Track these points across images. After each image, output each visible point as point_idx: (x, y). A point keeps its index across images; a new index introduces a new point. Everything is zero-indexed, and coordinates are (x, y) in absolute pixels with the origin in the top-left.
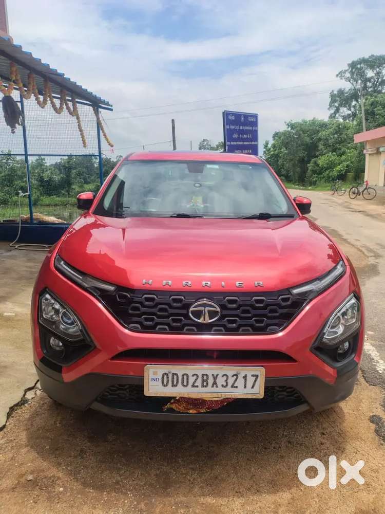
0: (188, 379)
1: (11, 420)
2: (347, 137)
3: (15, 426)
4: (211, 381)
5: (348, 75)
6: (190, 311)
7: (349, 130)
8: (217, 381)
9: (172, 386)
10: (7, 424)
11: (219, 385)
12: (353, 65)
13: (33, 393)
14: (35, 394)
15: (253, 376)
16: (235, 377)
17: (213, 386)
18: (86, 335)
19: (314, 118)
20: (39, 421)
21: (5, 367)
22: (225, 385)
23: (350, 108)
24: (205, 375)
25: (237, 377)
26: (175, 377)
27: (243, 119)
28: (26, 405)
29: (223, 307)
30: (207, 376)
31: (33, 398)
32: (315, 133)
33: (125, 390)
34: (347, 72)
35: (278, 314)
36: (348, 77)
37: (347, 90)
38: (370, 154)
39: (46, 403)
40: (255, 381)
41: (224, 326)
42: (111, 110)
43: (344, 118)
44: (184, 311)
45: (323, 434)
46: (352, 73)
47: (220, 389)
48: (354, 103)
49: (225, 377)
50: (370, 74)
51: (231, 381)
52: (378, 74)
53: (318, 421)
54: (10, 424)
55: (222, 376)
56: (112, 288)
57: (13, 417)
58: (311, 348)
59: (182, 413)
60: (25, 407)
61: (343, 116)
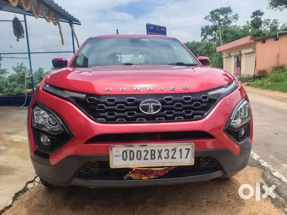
0: (141, 154)
1: (16, 202)
2: (212, 50)
3: (19, 205)
4: (157, 154)
5: (210, 18)
6: (140, 106)
7: (213, 47)
8: (162, 154)
9: (130, 160)
10: (13, 204)
11: (163, 157)
12: (212, 13)
13: (33, 184)
14: (34, 185)
15: (186, 149)
16: (174, 151)
17: (158, 159)
18: (65, 128)
19: (194, 41)
20: (36, 201)
21: (13, 169)
22: (167, 157)
23: (212, 35)
24: (153, 150)
25: (175, 151)
26: (132, 153)
27: (158, 29)
28: (27, 192)
29: (163, 103)
30: (154, 151)
31: (32, 188)
32: (195, 49)
33: (96, 167)
34: (210, 17)
35: (200, 107)
36: (210, 19)
37: (210, 26)
38: (226, 58)
39: (41, 190)
40: (188, 153)
41: (164, 116)
42: (80, 24)
43: (210, 41)
44: (136, 107)
45: (228, 196)
46: (212, 17)
47: (164, 160)
48: (214, 33)
49: (167, 151)
50: (222, 17)
51: (171, 154)
52: (226, 17)
53: (223, 189)
54: (15, 204)
55: (165, 151)
56: (84, 95)
57: (17, 200)
58: (224, 129)
59: (138, 179)
60: (27, 193)
61: (209, 40)
